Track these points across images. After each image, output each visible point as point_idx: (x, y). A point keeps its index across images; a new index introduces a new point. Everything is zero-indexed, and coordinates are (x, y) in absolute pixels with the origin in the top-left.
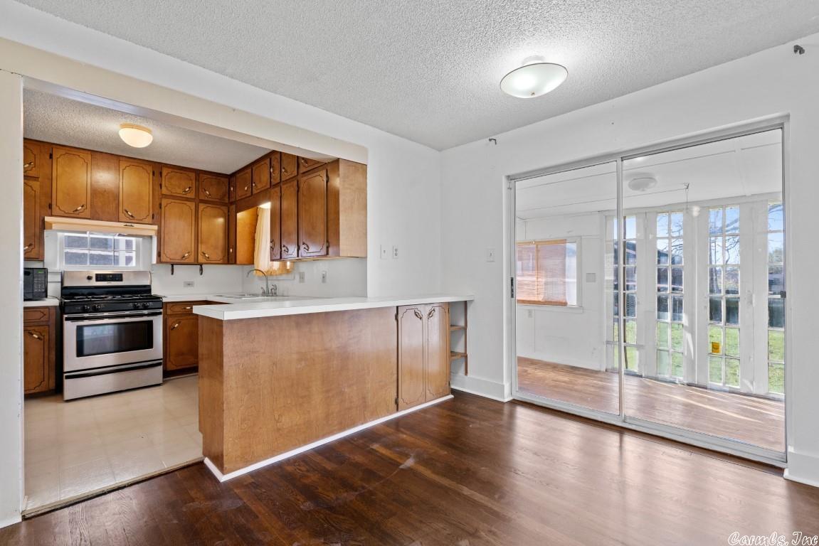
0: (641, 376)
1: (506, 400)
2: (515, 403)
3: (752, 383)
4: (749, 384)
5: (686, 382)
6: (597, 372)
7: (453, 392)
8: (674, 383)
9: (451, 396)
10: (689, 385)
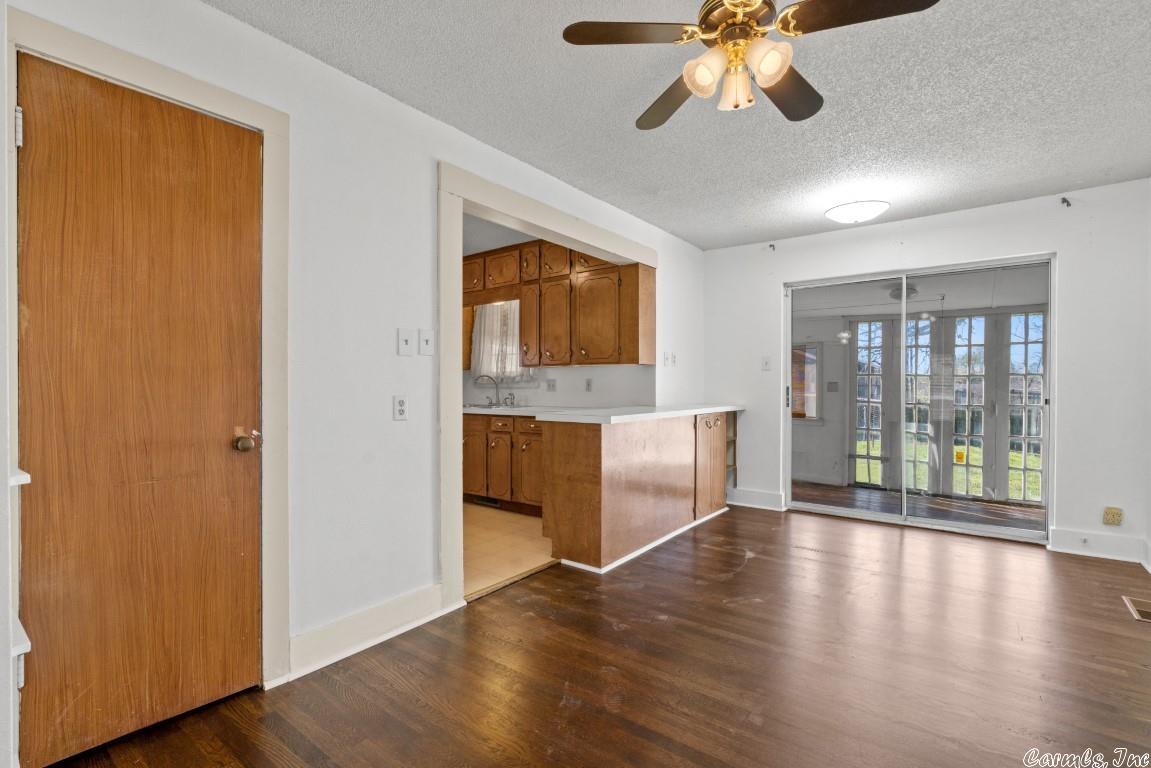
0: (885, 490)
1: (784, 509)
2: (790, 511)
3: (993, 490)
4: (991, 492)
5: (930, 492)
6: (842, 487)
7: (728, 505)
8: (919, 494)
9: (726, 509)
10: (935, 495)
